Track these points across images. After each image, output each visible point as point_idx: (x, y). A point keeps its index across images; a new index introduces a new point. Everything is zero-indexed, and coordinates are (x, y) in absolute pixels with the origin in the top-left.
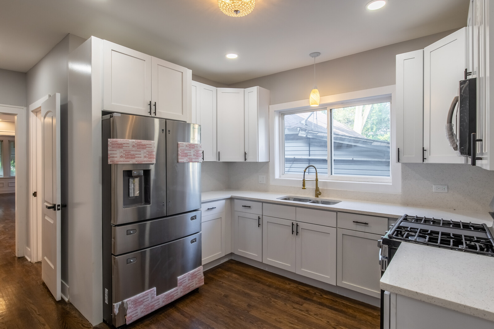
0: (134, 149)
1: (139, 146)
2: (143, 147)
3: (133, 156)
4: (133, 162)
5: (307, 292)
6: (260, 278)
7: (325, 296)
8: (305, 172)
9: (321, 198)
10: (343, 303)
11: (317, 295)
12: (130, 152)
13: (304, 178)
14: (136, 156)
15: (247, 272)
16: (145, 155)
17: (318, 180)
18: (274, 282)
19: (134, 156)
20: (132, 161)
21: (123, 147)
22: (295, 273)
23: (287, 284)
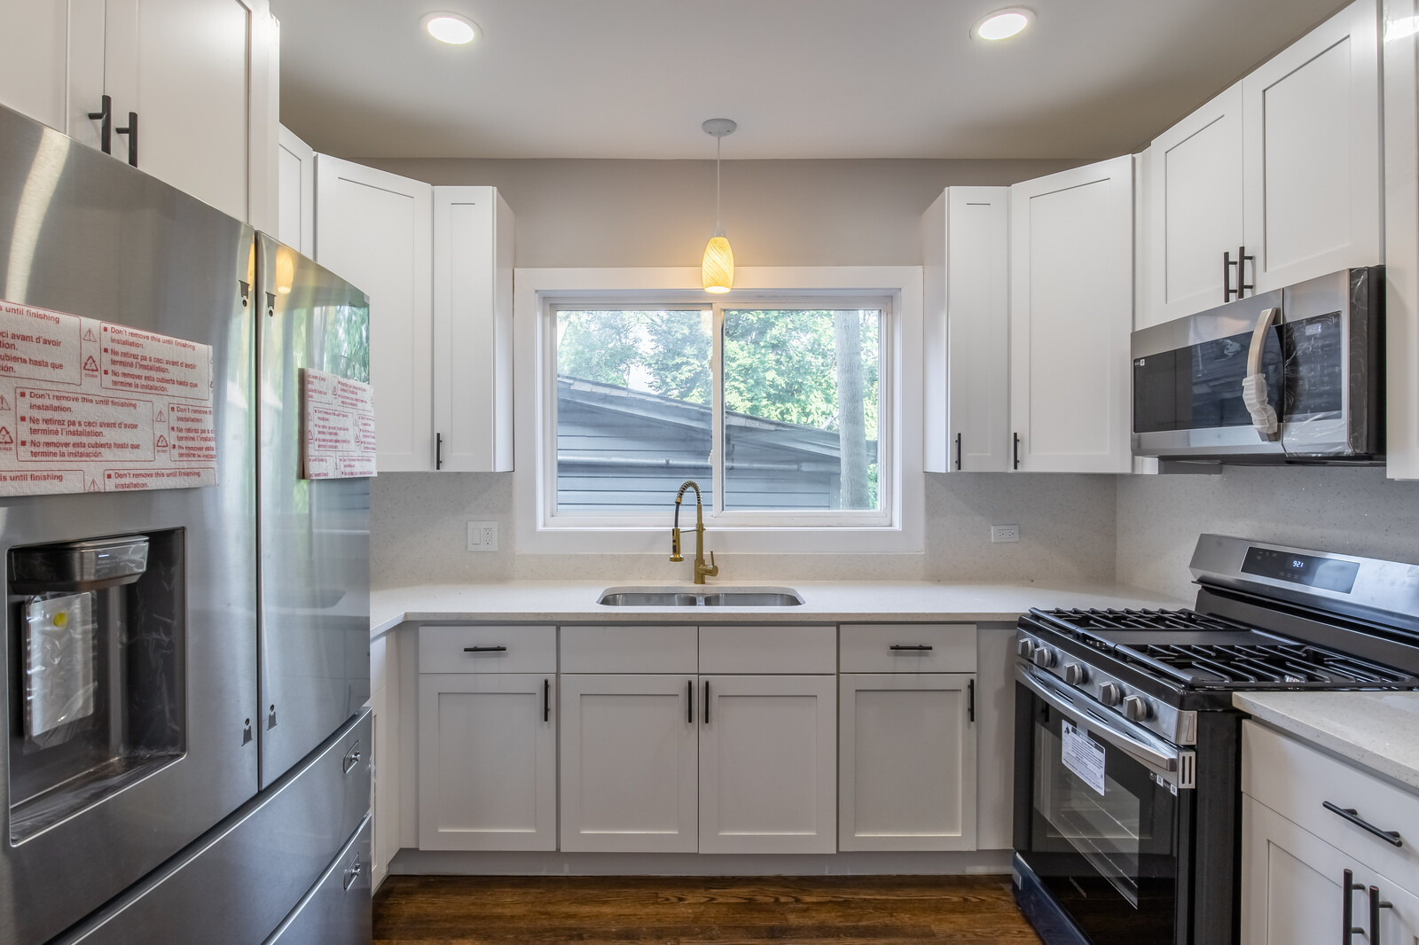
0: (91, 386)
1: (127, 370)
2: (147, 378)
3: (84, 439)
4: (89, 479)
5: (750, 905)
6: (573, 916)
7: (809, 899)
8: (678, 504)
9: (714, 585)
10: (865, 899)
11: (786, 903)
12: (65, 404)
13: (676, 525)
14: (109, 435)
15: (499, 910)
16: (161, 429)
17: (703, 530)
18: (627, 911)
19: (93, 440)
20: (78, 477)
21: (16, 366)
22: (696, 855)
23: (674, 900)
